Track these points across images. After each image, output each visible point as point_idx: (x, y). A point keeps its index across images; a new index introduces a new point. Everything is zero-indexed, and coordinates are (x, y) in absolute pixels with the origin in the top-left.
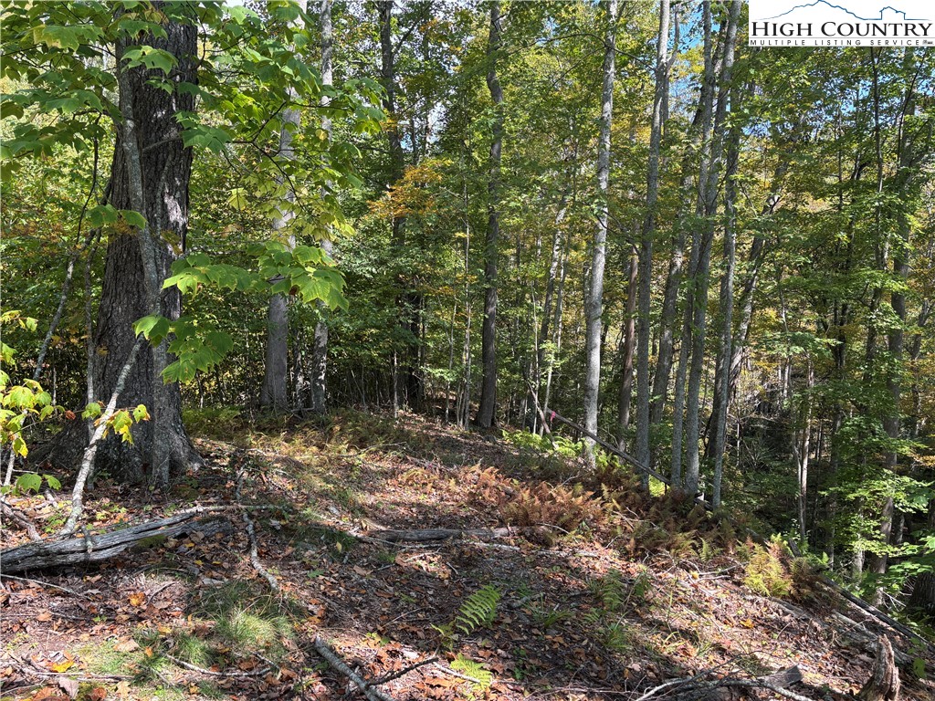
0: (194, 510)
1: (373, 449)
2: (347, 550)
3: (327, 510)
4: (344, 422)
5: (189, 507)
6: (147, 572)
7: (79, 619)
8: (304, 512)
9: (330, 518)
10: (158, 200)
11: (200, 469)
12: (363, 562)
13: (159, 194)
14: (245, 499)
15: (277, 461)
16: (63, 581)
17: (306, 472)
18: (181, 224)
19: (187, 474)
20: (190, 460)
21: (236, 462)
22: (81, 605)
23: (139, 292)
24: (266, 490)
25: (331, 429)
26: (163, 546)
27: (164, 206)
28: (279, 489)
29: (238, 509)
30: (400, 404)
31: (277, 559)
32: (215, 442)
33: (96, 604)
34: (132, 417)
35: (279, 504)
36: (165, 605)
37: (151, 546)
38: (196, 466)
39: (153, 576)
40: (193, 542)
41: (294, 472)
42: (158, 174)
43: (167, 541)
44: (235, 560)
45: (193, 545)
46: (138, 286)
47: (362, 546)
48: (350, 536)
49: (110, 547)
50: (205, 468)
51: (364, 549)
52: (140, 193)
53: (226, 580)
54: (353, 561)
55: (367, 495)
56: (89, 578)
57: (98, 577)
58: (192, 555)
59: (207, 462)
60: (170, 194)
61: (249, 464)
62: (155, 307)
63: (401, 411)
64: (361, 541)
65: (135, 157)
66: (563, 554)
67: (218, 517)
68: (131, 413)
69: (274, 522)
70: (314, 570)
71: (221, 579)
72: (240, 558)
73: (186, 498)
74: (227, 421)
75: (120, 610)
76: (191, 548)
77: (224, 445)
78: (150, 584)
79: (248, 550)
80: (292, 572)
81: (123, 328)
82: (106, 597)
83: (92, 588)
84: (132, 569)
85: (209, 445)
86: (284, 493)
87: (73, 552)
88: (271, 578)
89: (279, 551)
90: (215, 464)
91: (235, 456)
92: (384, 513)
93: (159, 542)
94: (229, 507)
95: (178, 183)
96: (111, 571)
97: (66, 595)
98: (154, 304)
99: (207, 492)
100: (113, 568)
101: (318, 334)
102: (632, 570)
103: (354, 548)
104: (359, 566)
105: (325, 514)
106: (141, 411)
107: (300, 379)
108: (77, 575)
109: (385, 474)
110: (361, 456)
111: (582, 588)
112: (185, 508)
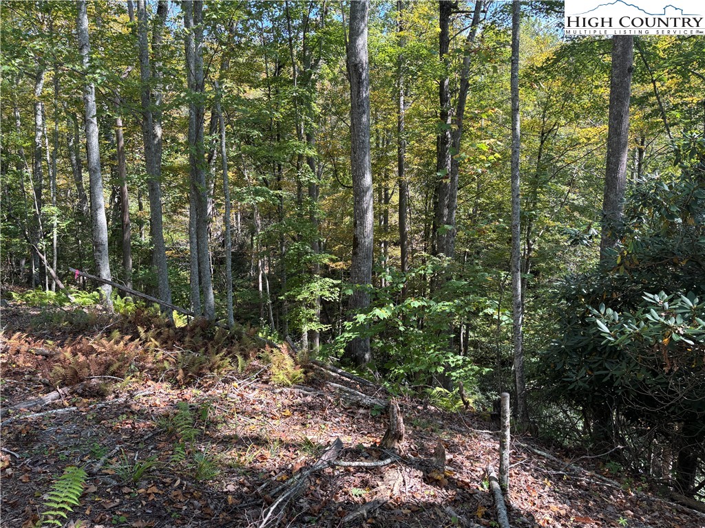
66: (121, 400)
102: (187, 396)
111: (153, 428)
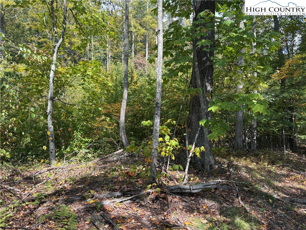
0: (218, 180)
1: (278, 165)
2: (274, 202)
3: (264, 186)
4: (265, 154)
5: (216, 180)
6: (207, 198)
7: (190, 210)
8: (255, 186)
9: (265, 189)
10: (204, 84)
11: (218, 167)
12: (281, 208)
13: (204, 82)
14: (234, 179)
15: (243, 167)
16: (185, 198)
17: (253, 172)
18: (210, 90)
19: (214, 169)
20: (215, 164)
21: (229, 166)
22: (190, 205)
23: (199, 112)
24: (240, 176)
25: (260, 157)
26: (210, 191)
27: (206, 86)
28: (245, 177)
29: (232, 182)
30: (286, 148)
31: (248, 201)
32: (222, 159)
33: (194, 206)
34: (200, 150)
35: (246, 182)
36: (214, 210)
37: (207, 191)
38: (217, 167)
39: (209, 200)
40: (219, 191)
41: (249, 171)
42: (204, 76)
43: (211, 190)
44: (233, 200)
45: (219, 192)
46: (199, 110)
47: (279, 202)
48: (274, 197)
49: (197, 189)
50: (220, 167)
51: (280, 203)
52: (199, 83)
53: (231, 206)
54: (276, 207)
55: (278, 183)
56: (191, 198)
57: (194, 198)
58: (219, 195)
59: (220, 165)
60: (207, 82)
61: (234, 167)
62: (204, 117)
63: (287, 152)
64: (278, 200)
65: (198, 73)
67: (226, 184)
68: (200, 149)
69: (245, 188)
70: (262, 208)
71: (230, 205)
72: (235, 199)
73: (215, 176)
74: (224, 152)
75: (200, 209)
76: (219, 193)
77: (225, 160)
78: (208, 203)
79: (237, 197)
80: (254, 207)
81: (195, 123)
82: (196, 204)
83: (192, 201)
84: (203, 197)
85: (220, 160)
86: (247, 178)
87: (187, 189)
88: (247, 208)
89: (248, 199)
90: (223, 166)
91: (229, 164)
92: (286, 191)
93: (210, 190)
94: (229, 181)
95: (210, 78)
96: (197, 197)
97: (186, 202)
98: (204, 115)
99: (221, 175)
100: (197, 196)
101: (253, 123)
103: (276, 202)
104: (279, 209)
105: (263, 188)
106: (203, 148)
107: (247, 139)
108: (188, 196)
109: (284, 176)
110: (273, 168)
112: (215, 180)
